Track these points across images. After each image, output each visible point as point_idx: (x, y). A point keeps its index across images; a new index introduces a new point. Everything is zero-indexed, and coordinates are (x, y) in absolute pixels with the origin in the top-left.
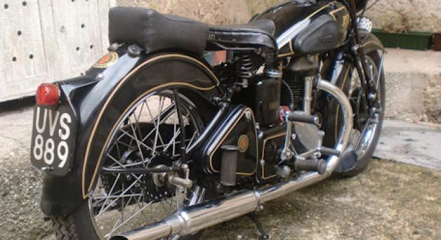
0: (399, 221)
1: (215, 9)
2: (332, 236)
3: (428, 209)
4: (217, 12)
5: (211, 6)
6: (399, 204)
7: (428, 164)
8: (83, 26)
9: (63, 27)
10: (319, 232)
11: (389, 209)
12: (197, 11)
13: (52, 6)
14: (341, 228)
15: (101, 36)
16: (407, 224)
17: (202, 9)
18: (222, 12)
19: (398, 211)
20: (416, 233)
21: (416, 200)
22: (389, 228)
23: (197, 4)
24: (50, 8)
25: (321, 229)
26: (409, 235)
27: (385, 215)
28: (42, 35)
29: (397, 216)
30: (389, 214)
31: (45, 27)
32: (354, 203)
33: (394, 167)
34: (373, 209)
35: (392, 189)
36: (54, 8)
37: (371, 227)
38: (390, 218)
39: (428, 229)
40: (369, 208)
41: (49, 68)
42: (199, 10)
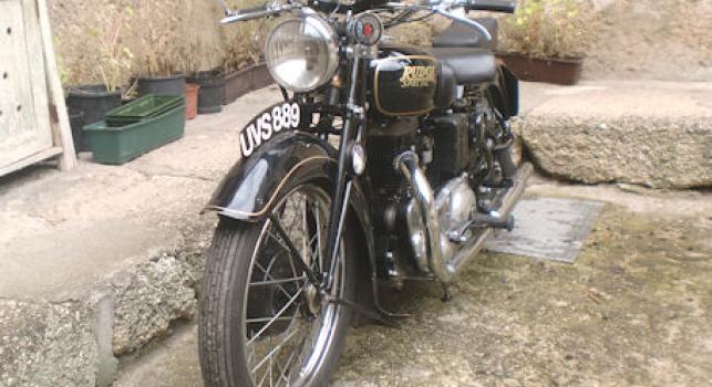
0: (540, 343)
1: (172, 29)
2: (467, 377)
3: (565, 320)
4: (173, 34)
5: (166, 24)
6: (525, 317)
7: (532, 252)
8: (5, 76)
10: (447, 373)
11: (518, 326)
14: (472, 364)
16: (552, 346)
17: (154, 31)
18: (182, 32)
19: (531, 328)
20: (569, 358)
21: (543, 308)
22: (534, 355)
23: (147, 24)
25: (447, 368)
26: (562, 362)
27: (518, 336)
29: (532, 335)
30: (522, 334)
32: (467, 321)
33: (489, 259)
34: (497, 328)
35: (505, 295)
37: (508, 356)
38: (526, 340)
39: (581, 350)
40: (490, 328)
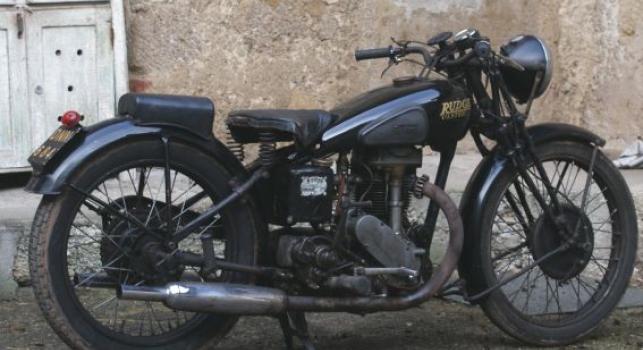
8: (70, 89)
9: (39, 88)
12: (299, 79)
13: (27, 59)
15: (97, 103)
24: (24, 63)
28: (10, 98)
31: (15, 87)
36: (29, 62)
41: (15, 140)
42: (304, 77)
